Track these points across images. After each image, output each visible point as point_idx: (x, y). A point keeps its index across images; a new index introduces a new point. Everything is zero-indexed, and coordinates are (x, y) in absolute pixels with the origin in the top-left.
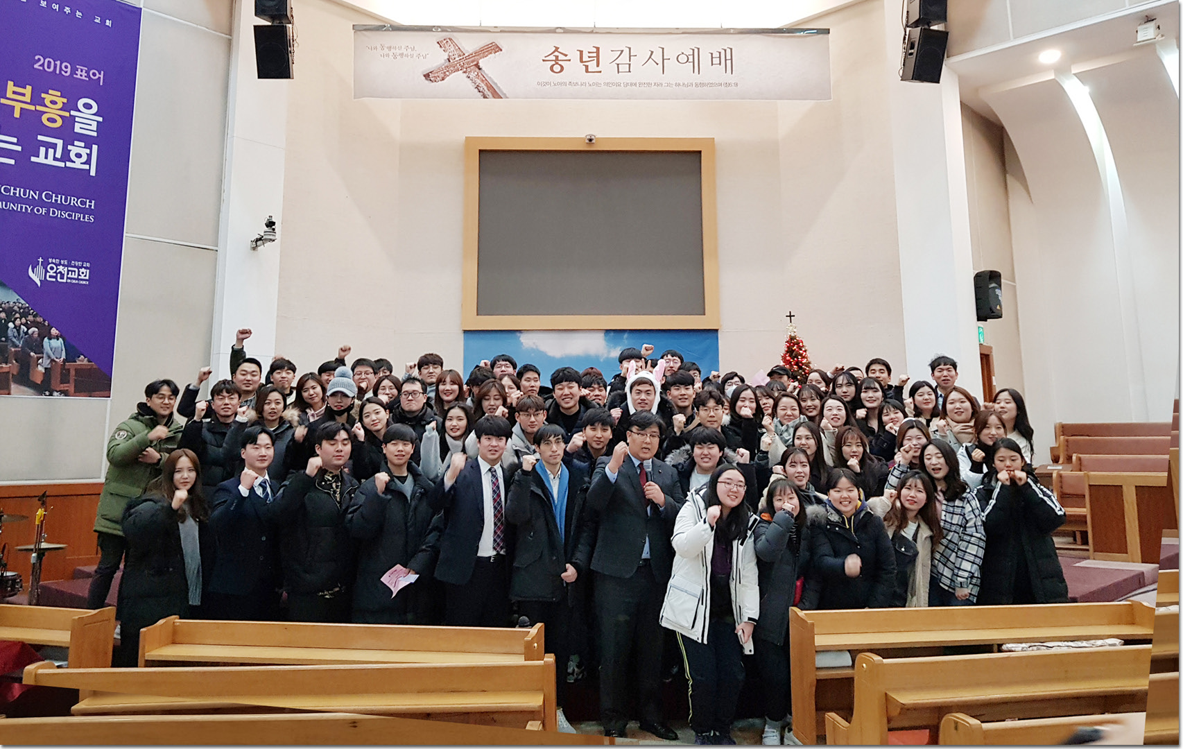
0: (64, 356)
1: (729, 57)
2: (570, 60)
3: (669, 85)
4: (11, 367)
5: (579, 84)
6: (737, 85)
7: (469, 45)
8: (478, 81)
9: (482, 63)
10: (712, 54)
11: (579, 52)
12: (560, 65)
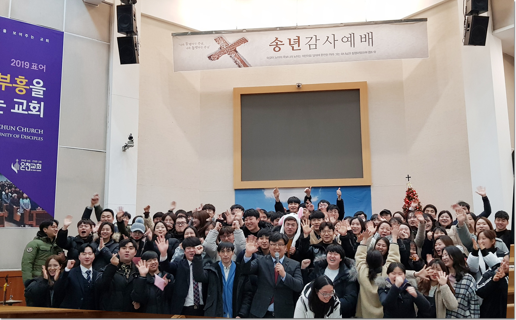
0: (30, 207)
1: (370, 37)
2: (284, 44)
3: (338, 54)
4: (5, 213)
5: (289, 56)
6: (375, 52)
7: (231, 39)
8: (236, 59)
9: (238, 49)
10: (361, 36)
11: (288, 40)
12: (279, 47)
